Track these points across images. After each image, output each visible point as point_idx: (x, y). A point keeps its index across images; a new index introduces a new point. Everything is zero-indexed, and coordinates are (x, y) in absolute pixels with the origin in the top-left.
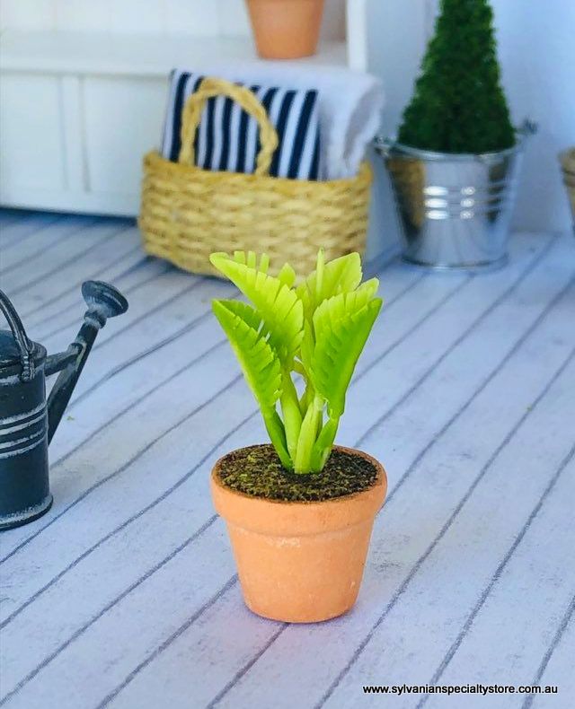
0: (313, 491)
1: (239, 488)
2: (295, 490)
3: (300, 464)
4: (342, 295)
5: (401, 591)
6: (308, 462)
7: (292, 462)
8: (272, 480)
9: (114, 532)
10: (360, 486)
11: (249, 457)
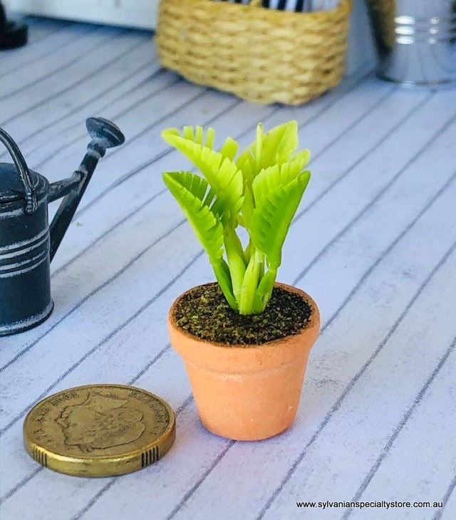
0: (252, 335)
1: (189, 330)
2: (236, 334)
3: (244, 307)
4: (277, 166)
5: (335, 409)
6: (250, 305)
7: (237, 304)
8: (218, 322)
9: (100, 345)
10: (294, 330)
11: (202, 297)
